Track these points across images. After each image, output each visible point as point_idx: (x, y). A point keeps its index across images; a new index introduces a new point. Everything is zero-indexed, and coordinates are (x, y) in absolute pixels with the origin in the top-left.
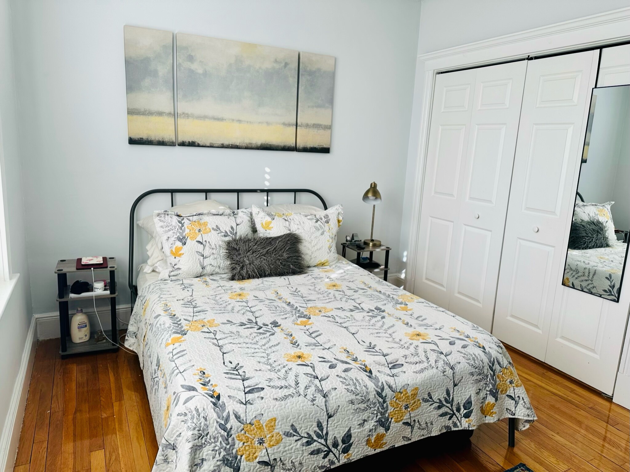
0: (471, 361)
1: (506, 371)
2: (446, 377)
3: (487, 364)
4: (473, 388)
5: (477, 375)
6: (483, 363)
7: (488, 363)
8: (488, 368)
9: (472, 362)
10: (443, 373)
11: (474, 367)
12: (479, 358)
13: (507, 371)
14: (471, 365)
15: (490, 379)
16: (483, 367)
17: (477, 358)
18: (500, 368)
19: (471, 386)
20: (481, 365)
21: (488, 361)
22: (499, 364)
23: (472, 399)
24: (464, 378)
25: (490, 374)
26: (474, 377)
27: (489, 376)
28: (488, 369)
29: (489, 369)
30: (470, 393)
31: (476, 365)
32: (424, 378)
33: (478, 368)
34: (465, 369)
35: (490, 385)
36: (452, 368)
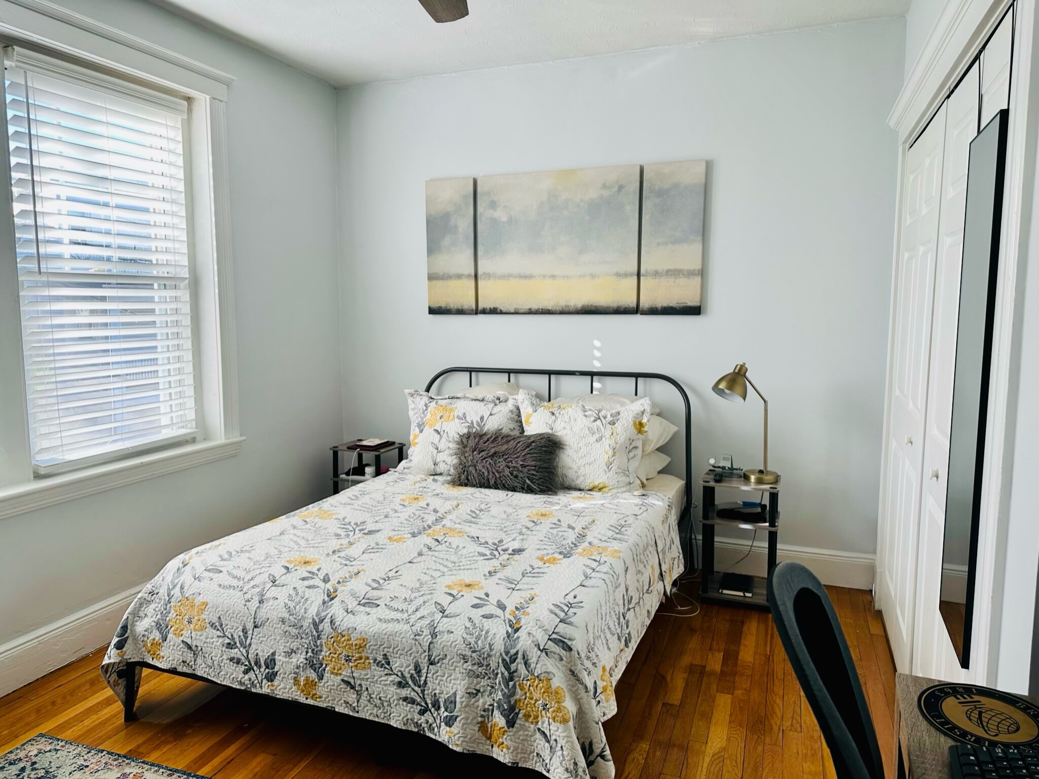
0: (472, 638)
1: (536, 682)
2: (417, 643)
3: (498, 654)
4: (463, 682)
5: (475, 664)
6: (491, 649)
7: (501, 654)
8: (500, 661)
9: (472, 641)
10: (415, 636)
11: (471, 648)
12: (489, 639)
13: (539, 683)
14: (466, 643)
15: (500, 682)
16: (489, 655)
17: (486, 638)
18: (527, 672)
19: (459, 676)
20: (485, 650)
21: (503, 650)
22: (526, 663)
23: (458, 699)
24: (448, 657)
25: (502, 674)
26: (466, 664)
27: (500, 675)
28: (499, 663)
29: (501, 665)
30: (455, 686)
31: (476, 646)
32: (383, 630)
33: (478, 653)
34: (453, 645)
35: (500, 693)
36: (434, 635)
